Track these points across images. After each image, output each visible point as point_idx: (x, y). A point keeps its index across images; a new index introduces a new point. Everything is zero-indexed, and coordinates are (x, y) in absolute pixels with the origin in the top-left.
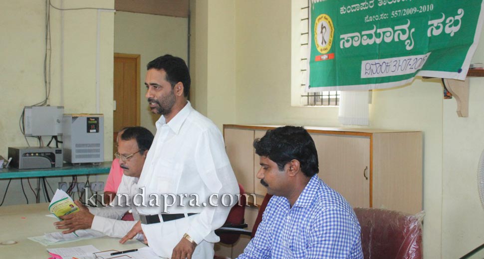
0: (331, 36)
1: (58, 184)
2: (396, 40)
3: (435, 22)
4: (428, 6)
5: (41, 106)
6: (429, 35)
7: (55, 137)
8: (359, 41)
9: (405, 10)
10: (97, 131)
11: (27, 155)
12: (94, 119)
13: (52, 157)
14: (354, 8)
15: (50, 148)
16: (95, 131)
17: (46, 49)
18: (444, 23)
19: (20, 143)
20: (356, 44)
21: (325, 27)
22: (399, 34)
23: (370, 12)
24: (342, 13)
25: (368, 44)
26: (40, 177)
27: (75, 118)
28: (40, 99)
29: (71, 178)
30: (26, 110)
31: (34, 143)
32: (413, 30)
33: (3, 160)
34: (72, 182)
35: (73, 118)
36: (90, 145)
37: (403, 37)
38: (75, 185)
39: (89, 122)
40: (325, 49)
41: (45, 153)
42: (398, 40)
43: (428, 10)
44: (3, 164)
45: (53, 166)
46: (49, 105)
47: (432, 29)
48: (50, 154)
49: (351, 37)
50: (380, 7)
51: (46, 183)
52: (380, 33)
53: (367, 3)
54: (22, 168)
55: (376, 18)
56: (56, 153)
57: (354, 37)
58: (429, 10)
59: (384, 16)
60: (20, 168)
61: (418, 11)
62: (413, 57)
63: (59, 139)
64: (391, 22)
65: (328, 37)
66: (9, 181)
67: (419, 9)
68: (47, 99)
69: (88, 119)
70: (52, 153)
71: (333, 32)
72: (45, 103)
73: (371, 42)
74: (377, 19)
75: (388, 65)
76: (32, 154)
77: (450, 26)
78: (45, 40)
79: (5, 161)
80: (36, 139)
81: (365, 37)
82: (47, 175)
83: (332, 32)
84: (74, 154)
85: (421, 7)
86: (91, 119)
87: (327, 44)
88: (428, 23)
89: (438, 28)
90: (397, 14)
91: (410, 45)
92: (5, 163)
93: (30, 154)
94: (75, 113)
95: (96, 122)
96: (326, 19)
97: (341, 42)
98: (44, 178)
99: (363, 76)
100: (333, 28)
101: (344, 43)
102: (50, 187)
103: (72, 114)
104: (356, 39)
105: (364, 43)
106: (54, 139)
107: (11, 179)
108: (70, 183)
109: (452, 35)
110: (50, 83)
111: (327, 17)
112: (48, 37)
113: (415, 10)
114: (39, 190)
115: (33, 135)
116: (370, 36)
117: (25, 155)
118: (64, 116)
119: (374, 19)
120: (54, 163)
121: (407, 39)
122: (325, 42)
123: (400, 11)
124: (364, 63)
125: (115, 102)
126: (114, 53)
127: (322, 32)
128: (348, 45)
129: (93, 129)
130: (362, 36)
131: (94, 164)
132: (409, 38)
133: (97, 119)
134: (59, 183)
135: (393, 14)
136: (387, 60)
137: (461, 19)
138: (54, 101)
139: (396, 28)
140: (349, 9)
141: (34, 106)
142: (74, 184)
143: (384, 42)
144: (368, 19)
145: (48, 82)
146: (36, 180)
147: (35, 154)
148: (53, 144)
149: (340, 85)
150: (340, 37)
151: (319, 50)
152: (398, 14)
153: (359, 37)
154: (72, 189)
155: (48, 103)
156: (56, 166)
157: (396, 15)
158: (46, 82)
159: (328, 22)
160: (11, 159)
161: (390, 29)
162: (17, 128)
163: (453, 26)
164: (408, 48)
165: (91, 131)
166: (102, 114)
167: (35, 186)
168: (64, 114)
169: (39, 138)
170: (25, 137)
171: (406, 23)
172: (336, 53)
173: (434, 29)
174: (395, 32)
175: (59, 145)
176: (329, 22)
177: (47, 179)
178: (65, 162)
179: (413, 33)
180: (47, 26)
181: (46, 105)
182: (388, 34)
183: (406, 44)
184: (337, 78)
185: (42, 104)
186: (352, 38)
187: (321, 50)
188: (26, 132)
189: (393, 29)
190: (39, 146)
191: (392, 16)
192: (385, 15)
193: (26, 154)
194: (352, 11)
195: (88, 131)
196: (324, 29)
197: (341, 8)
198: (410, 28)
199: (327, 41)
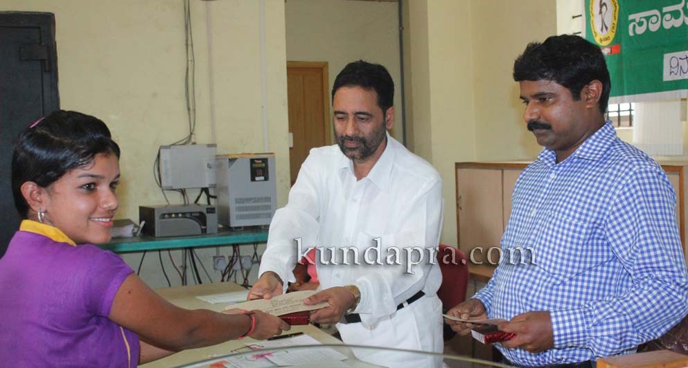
0: (615, 17)
1: (212, 258)
5: (183, 144)
7: (205, 190)
8: (659, 22)
10: (266, 179)
11: (166, 216)
12: (260, 162)
13: (201, 218)
15: (199, 205)
16: (262, 178)
17: (188, 61)
19: (155, 200)
20: (654, 28)
21: (605, 4)
25: (673, 26)
26: (186, 248)
27: (232, 160)
28: (182, 134)
29: (231, 248)
30: (162, 151)
31: (176, 200)
33: (133, 225)
34: (232, 255)
35: (229, 159)
36: (256, 200)
38: (237, 260)
39: (254, 165)
40: (607, 39)
41: (191, 213)
44: (133, 230)
45: (204, 231)
46: (194, 143)
48: (198, 215)
49: (644, 17)
51: (195, 258)
54: (159, 235)
56: (208, 212)
57: (651, 16)
60: (157, 235)
63: (212, 192)
65: (610, 19)
66: (142, 254)
68: (191, 134)
69: (252, 161)
70: (201, 213)
71: (617, 10)
72: (189, 141)
73: (678, 23)
76: (173, 215)
78: (185, 47)
79: (136, 226)
80: (178, 194)
81: (668, 16)
82: (195, 245)
83: (615, 11)
84: (233, 214)
86: (256, 161)
87: (609, 29)
92: (136, 230)
93: (170, 214)
94: (232, 153)
95: (264, 165)
97: (631, 26)
98: (191, 249)
99: (667, 77)
100: (617, 5)
101: (634, 26)
102: (201, 263)
103: (228, 155)
104: (654, 19)
105: (667, 26)
106: (204, 193)
107: (145, 251)
108: (229, 257)
110: (194, 110)
112: (189, 43)
114: (185, 268)
115: (174, 188)
116: (676, 14)
117: (163, 216)
118: (218, 157)
120: (203, 227)
122: (607, 28)
124: (667, 57)
125: (291, 134)
126: (288, 62)
127: (601, 12)
128: (640, 30)
129: (259, 176)
130: (663, 15)
131: (263, 228)
133: (265, 161)
134: (214, 257)
138: (202, 137)
141: (174, 145)
142: (235, 258)
145: (191, 109)
146: (180, 252)
147: (177, 214)
148: (203, 200)
149: (629, 94)
150: (628, 18)
151: (597, 40)
153: (658, 17)
154: (232, 266)
155: (193, 140)
156: (208, 232)
158: (189, 109)
160: (143, 223)
162: (151, 178)
165: (257, 179)
166: (272, 153)
167: (179, 263)
168: (217, 156)
169: (183, 192)
170: (163, 190)
172: (623, 44)
175: (212, 201)
177: (196, 250)
178: (221, 226)
180: (187, 27)
181: (191, 143)
184: (625, 83)
185: (185, 141)
186: (648, 18)
187: (601, 40)
188: (164, 184)
190: (183, 203)
193: (165, 214)
195: (253, 179)
196: (604, 7)
199: (609, 26)
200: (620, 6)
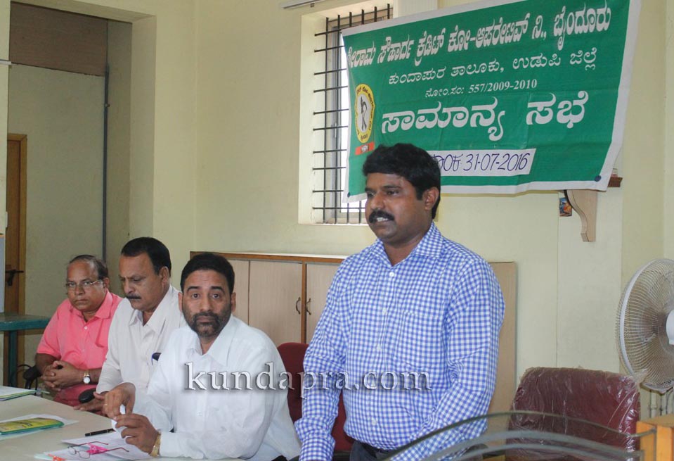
0: (371, 115)
2: (473, 124)
3: (540, 105)
4: (529, 81)
6: (529, 121)
8: (412, 122)
9: (491, 84)
14: (412, 77)
18: (555, 109)
20: (405, 127)
21: (364, 103)
22: (478, 118)
23: (436, 84)
24: (390, 83)
25: (425, 127)
32: (502, 113)
37: (484, 122)
42: (475, 126)
43: (528, 87)
47: (534, 115)
49: (398, 117)
50: (453, 77)
52: (446, 114)
53: (434, 72)
55: (445, 92)
57: (406, 116)
58: (530, 86)
59: (456, 90)
61: (512, 87)
62: (502, 152)
64: (467, 100)
67: (515, 85)
71: (374, 109)
73: (430, 125)
74: (445, 94)
75: (457, 159)
77: (566, 114)
81: (422, 118)
83: (372, 109)
85: (517, 82)
88: (527, 105)
89: (544, 113)
90: (478, 89)
91: (497, 134)
96: (366, 91)
97: (384, 125)
100: (374, 104)
101: (387, 125)
104: (407, 119)
105: (419, 126)
109: (570, 126)
111: (367, 88)
113: (508, 85)
116: (430, 117)
119: (441, 93)
121: (492, 125)
122: (366, 126)
123: (483, 85)
127: (362, 111)
128: (392, 129)
130: (417, 116)
132: (495, 124)
135: (471, 88)
136: (454, 153)
137: (584, 105)
139: (474, 108)
140: (403, 79)
143: (453, 126)
144: (430, 94)
150: (382, 116)
151: (359, 137)
152: (480, 90)
153: (411, 118)
157: (476, 90)
159: (367, 95)
161: (464, 109)
163: (571, 114)
164: (492, 138)
171: (492, 102)
173: (538, 114)
174: (471, 113)
176: (369, 95)
179: (502, 117)
182: (460, 116)
183: (489, 131)
186: (401, 118)
187: (362, 138)
189: (469, 109)
191: (471, 90)
192: (460, 88)
194: (408, 81)
196: (364, 106)
197: (392, 77)
198: (497, 111)
199: (367, 124)
200: (376, 104)
